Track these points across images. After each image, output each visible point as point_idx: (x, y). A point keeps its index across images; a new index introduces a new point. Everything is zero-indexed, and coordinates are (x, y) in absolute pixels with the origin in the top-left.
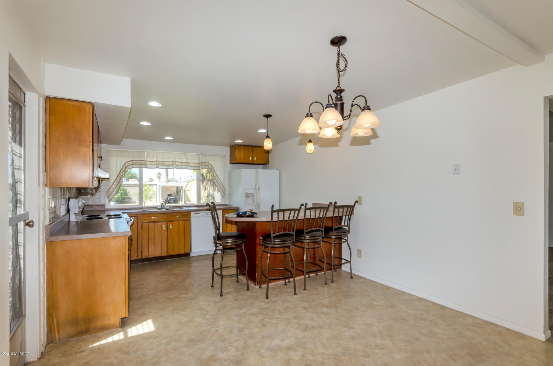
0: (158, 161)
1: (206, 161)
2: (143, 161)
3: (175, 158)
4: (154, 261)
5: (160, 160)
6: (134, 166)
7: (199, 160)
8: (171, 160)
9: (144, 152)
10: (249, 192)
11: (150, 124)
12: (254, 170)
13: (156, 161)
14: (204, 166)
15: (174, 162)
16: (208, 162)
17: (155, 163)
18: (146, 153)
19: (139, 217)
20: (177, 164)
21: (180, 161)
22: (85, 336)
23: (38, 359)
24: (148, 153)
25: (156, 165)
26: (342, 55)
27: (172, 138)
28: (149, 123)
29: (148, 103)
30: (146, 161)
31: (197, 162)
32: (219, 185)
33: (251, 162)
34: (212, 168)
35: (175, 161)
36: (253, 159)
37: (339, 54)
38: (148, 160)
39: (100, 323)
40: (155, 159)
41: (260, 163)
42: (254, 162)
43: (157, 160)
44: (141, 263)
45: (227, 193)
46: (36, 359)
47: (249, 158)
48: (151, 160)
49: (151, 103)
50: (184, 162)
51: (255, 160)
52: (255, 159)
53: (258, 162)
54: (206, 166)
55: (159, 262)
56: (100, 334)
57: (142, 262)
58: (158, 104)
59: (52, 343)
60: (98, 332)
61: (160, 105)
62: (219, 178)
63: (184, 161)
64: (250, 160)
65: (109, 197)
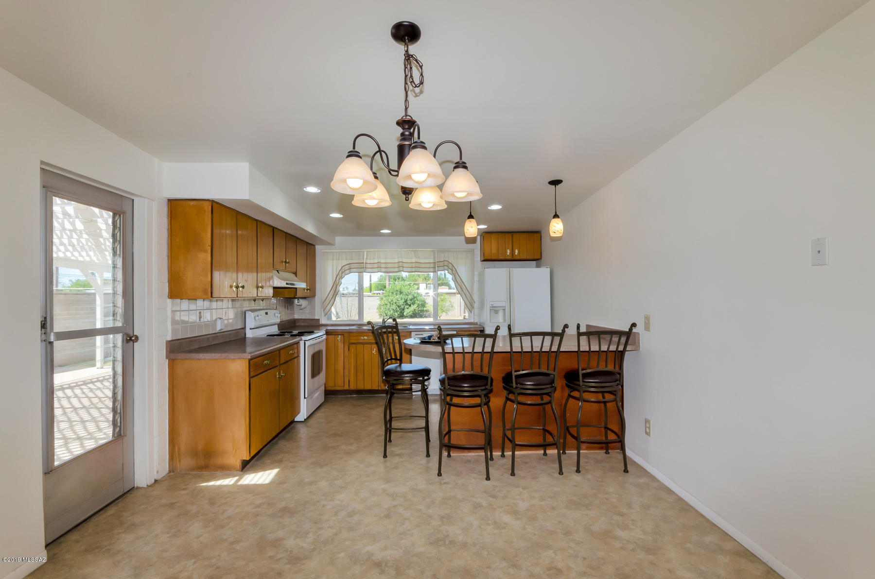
0: (380, 263)
1: (445, 259)
2: (362, 263)
3: (402, 258)
4: (364, 394)
5: (383, 261)
6: (352, 270)
7: (434, 258)
8: (396, 261)
9: (364, 251)
10: (496, 304)
11: (342, 216)
12: (505, 269)
13: (378, 263)
14: (441, 266)
15: (401, 264)
16: (448, 261)
17: (376, 265)
18: (365, 253)
19: (346, 335)
20: (405, 265)
21: (409, 261)
22: (204, 473)
23: (147, 486)
24: (367, 252)
25: (378, 267)
26: (412, 56)
27: (390, 231)
28: (341, 214)
29: (305, 189)
30: (366, 263)
31: (432, 261)
32: (465, 294)
33: (510, 258)
34: (454, 270)
35: (402, 262)
36: (513, 252)
37: (408, 57)
38: (368, 261)
39: (220, 461)
40: (376, 261)
41: (525, 257)
42: (515, 258)
43: (379, 261)
44: (349, 396)
45: (476, 305)
46: (145, 486)
47: (506, 252)
48: (372, 261)
49: (307, 188)
50: (414, 262)
51: (516, 254)
52: (517, 252)
53: (522, 257)
54: (444, 266)
55: (368, 397)
56: (219, 473)
57: (350, 394)
58: (317, 189)
59: (173, 472)
60: (217, 471)
61: (320, 191)
62: (464, 284)
63: (414, 260)
64: (508, 254)
65: (325, 309)
